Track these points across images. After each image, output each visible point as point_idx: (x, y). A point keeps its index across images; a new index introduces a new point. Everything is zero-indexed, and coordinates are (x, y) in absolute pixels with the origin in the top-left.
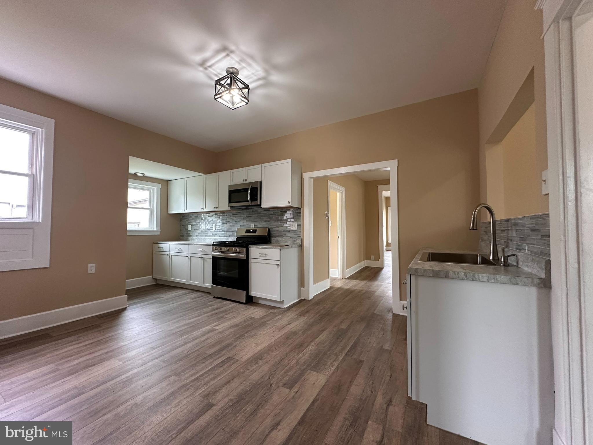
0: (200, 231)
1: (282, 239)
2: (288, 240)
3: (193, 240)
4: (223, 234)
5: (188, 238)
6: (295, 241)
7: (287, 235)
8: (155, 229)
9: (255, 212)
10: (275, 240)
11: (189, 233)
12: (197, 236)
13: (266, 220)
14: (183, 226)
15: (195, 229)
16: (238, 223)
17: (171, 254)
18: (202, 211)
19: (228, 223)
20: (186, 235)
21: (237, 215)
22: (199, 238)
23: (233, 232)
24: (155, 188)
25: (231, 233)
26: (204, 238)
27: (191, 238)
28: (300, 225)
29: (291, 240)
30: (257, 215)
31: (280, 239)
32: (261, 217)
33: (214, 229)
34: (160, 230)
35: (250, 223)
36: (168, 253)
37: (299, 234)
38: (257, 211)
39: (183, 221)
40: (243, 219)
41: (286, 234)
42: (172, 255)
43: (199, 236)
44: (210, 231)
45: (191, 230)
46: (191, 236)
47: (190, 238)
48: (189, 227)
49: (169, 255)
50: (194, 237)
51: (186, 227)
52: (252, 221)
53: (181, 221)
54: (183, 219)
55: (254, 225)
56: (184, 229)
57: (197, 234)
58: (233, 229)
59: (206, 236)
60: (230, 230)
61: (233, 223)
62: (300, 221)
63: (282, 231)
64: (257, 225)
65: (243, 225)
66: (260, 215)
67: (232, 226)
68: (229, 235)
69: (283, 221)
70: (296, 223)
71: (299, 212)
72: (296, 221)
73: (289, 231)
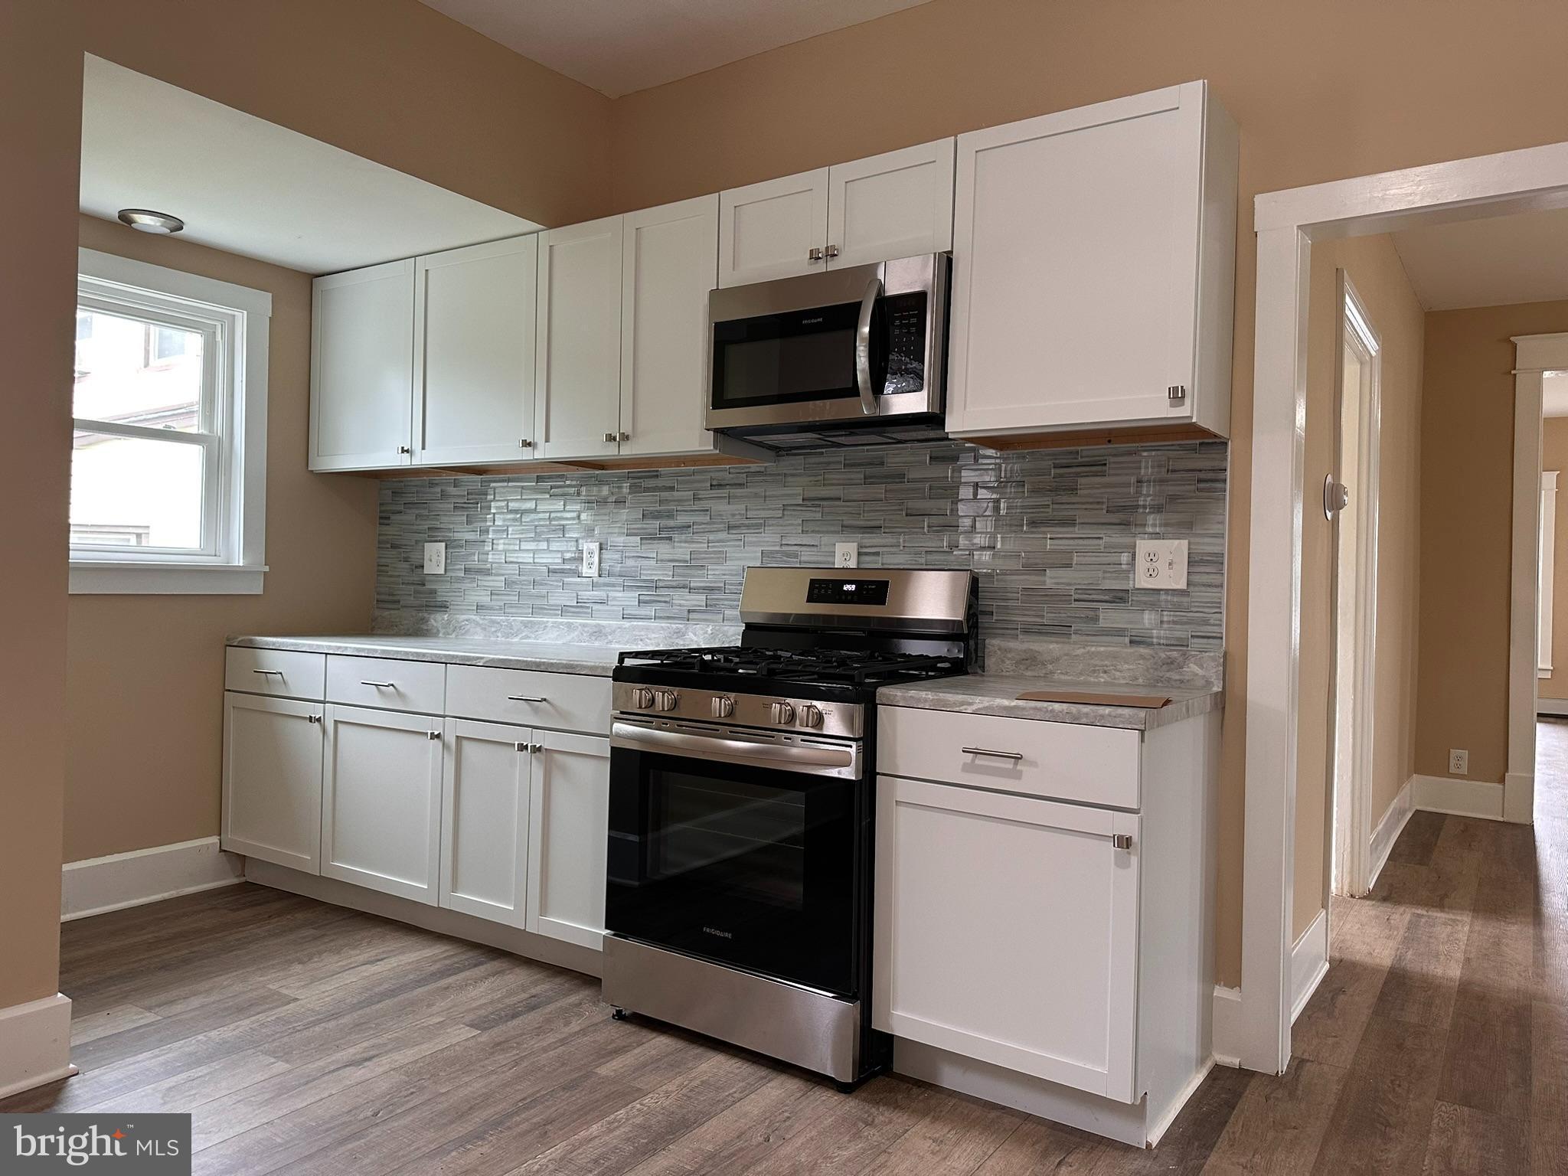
0: (498, 582)
1: (1067, 648)
2: (1114, 656)
3: (456, 629)
4: (646, 602)
5: (424, 620)
6: (1170, 663)
7: (1102, 623)
8: (239, 560)
9: (869, 471)
10: (1010, 650)
11: (434, 592)
12: (480, 607)
14: (394, 547)
15: (466, 570)
16: (750, 538)
17: (332, 713)
18: (527, 455)
19: (683, 537)
20: (411, 600)
21: (741, 485)
22: (493, 622)
23: (711, 589)
24: (241, 318)
25: (700, 599)
26: (525, 625)
27: (446, 617)
28: (1216, 560)
29: (1142, 657)
30: (879, 490)
31: (1049, 647)
32: (911, 504)
33: (589, 570)
34: (267, 569)
35: (826, 539)
36: (317, 711)
37: (1206, 622)
38: (882, 464)
39: (393, 517)
40: (779, 513)
41: (1096, 619)
42: (336, 722)
43: (491, 608)
44: (566, 580)
45: (442, 572)
46: (443, 607)
47: (438, 620)
48: (435, 557)
49: (319, 720)
50: (462, 612)
51: (414, 557)
52: (846, 529)
53: (384, 519)
54: (398, 508)
55: (859, 554)
56: (405, 565)
57: (485, 599)
58: (714, 574)
59: (535, 610)
60: (694, 576)
61: (712, 537)
62: (1215, 529)
63: (1065, 598)
64: (877, 554)
65: (784, 548)
66: (899, 486)
67: (711, 553)
68: (689, 611)
69: (1077, 531)
70: (1185, 542)
71: (1208, 464)
72: (1184, 527)
73: (1120, 597)
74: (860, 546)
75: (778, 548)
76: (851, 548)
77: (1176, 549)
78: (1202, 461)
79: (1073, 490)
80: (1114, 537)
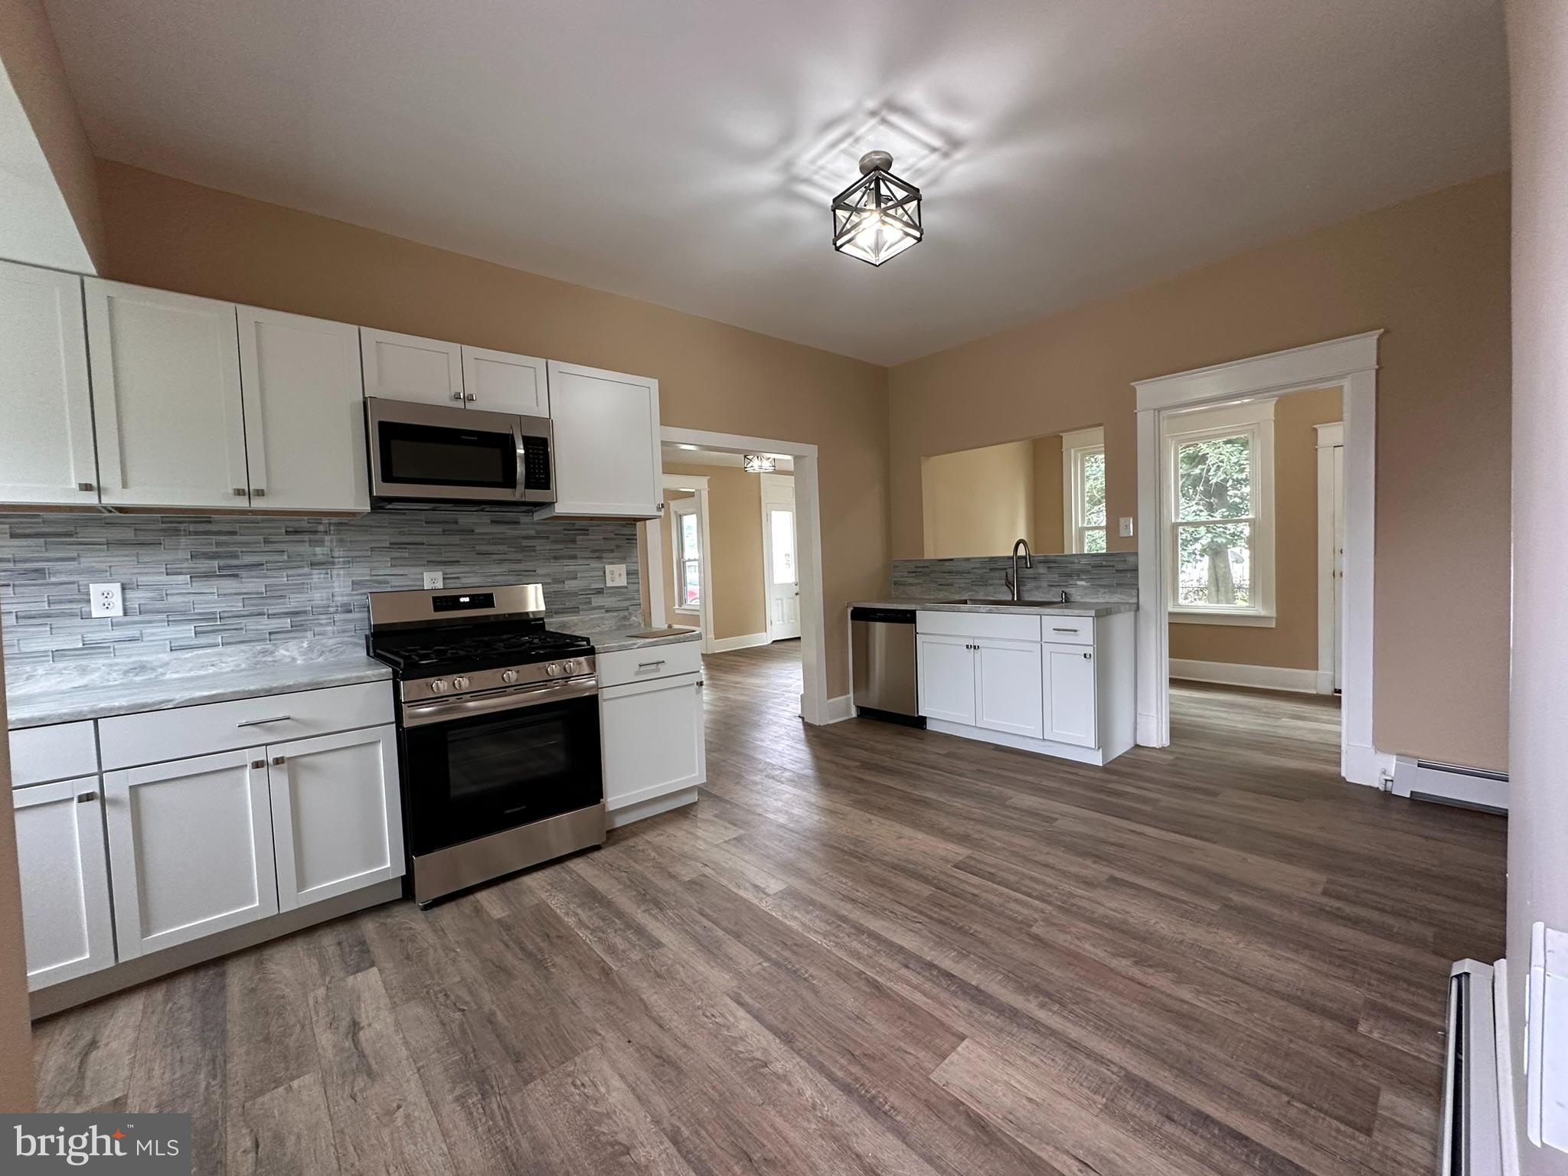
1: (578, 617)
2: (602, 618)
4: (207, 632)
6: (625, 618)
7: (593, 604)
9: (447, 527)
13: (505, 557)
16: (338, 572)
19: (254, 574)
23: (296, 613)
25: (287, 622)
28: (637, 573)
30: (455, 539)
31: (571, 618)
32: (478, 548)
33: (104, 610)
35: (415, 570)
37: (633, 599)
38: (457, 523)
40: (367, 553)
41: (590, 603)
52: (432, 563)
55: (444, 578)
58: (297, 601)
60: (272, 605)
61: (290, 572)
62: (634, 559)
63: (575, 594)
64: (458, 578)
65: (374, 578)
66: (470, 537)
67: (291, 585)
68: (270, 633)
69: (580, 562)
70: (624, 566)
71: (631, 533)
72: (623, 560)
73: (600, 592)
74: (444, 574)
75: (368, 578)
76: (439, 575)
77: (622, 569)
78: (626, 531)
79: (574, 541)
80: (595, 564)
